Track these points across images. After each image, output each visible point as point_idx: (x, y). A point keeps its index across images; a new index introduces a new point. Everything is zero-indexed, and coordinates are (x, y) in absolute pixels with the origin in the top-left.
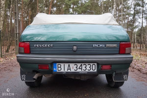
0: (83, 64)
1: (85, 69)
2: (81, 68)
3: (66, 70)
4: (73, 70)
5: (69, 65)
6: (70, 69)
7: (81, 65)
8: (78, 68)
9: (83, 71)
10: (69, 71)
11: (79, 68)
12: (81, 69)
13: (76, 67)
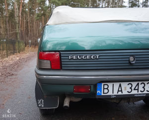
0: (140, 83)
1: (143, 90)
2: (137, 88)
3: (115, 93)
4: (125, 93)
5: (120, 86)
6: (121, 91)
7: (138, 84)
8: (133, 88)
9: (140, 93)
10: (120, 93)
11: (135, 89)
12: (138, 90)
13: (131, 88)
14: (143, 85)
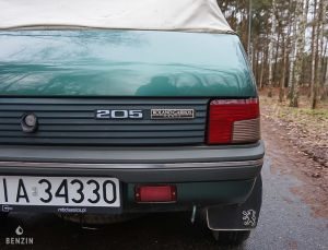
0: (70, 180)
1: (78, 197)
3: (12, 201)
4: (35, 201)
5: (21, 184)
6: (26, 196)
7: (64, 183)
8: (53, 191)
9: (71, 203)
10: (23, 202)
11: (57, 195)
12: (66, 196)
13: (48, 191)
14: (78, 186)
